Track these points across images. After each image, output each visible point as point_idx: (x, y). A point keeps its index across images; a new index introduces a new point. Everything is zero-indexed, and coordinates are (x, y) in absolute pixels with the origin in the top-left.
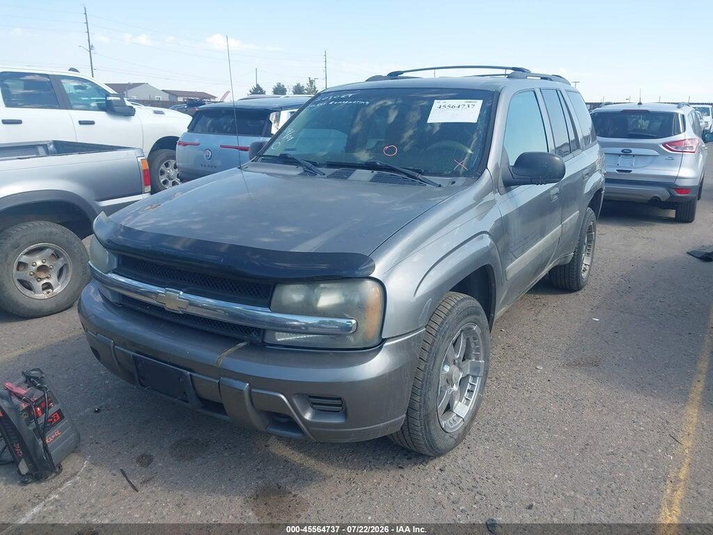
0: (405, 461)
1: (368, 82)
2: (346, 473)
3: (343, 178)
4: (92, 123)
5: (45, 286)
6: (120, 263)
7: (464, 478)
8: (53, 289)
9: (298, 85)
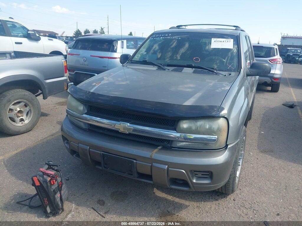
0: (217, 197)
1: (171, 30)
2: (195, 204)
3: (179, 71)
4: (21, 43)
5: (21, 120)
6: (89, 110)
7: (245, 203)
8: (24, 121)
9: (95, 30)
